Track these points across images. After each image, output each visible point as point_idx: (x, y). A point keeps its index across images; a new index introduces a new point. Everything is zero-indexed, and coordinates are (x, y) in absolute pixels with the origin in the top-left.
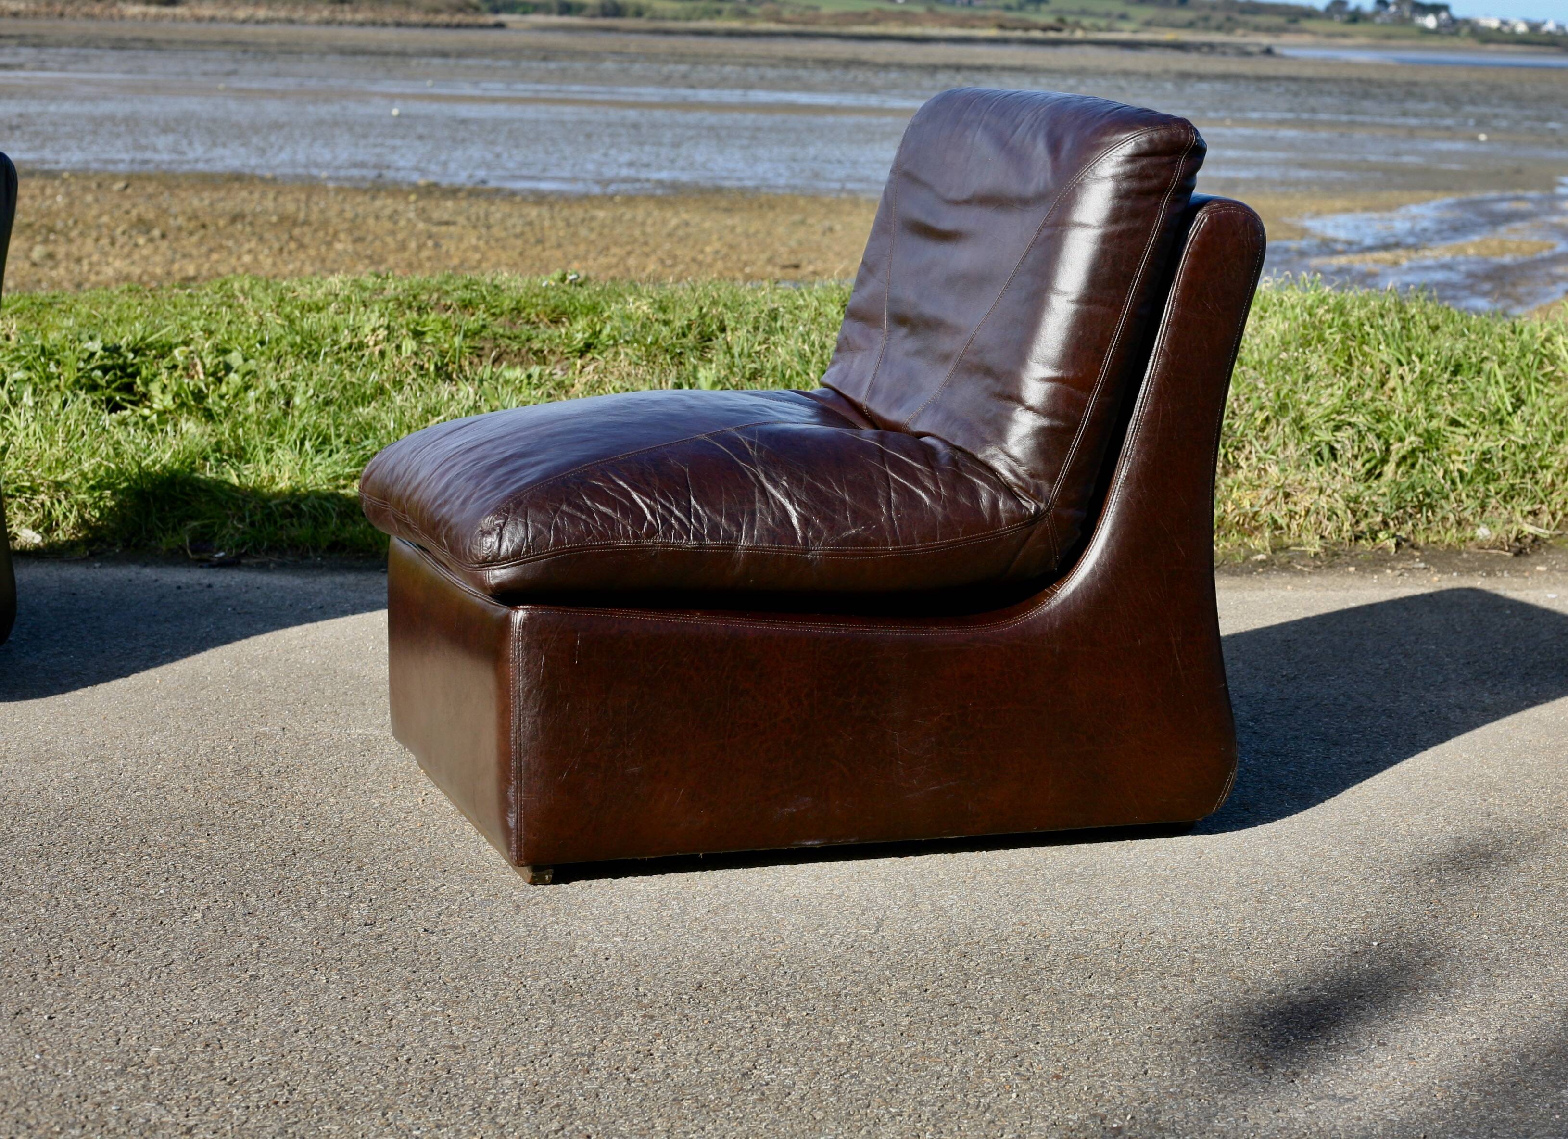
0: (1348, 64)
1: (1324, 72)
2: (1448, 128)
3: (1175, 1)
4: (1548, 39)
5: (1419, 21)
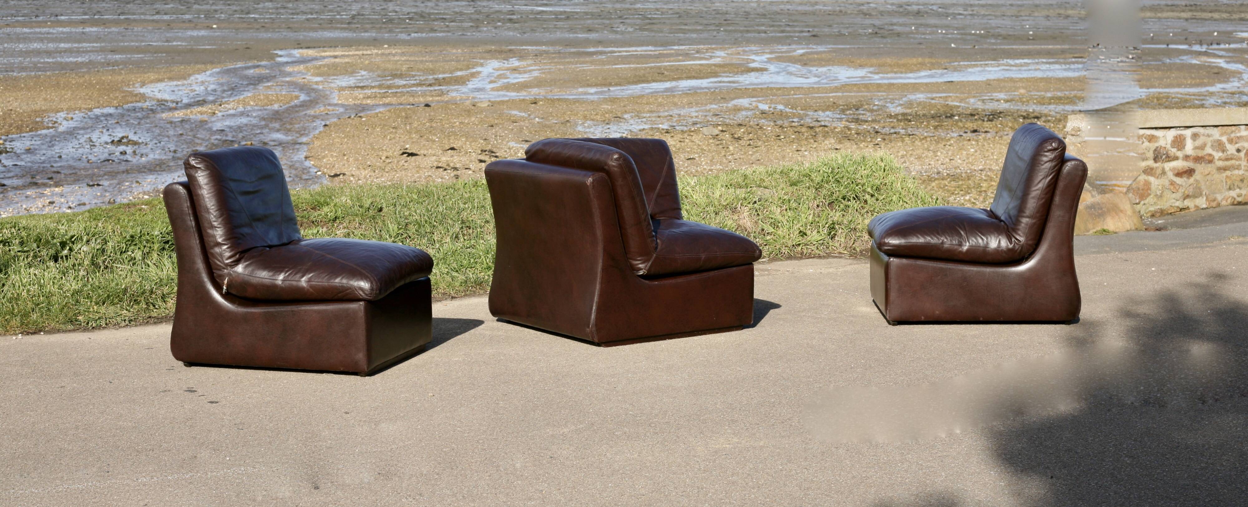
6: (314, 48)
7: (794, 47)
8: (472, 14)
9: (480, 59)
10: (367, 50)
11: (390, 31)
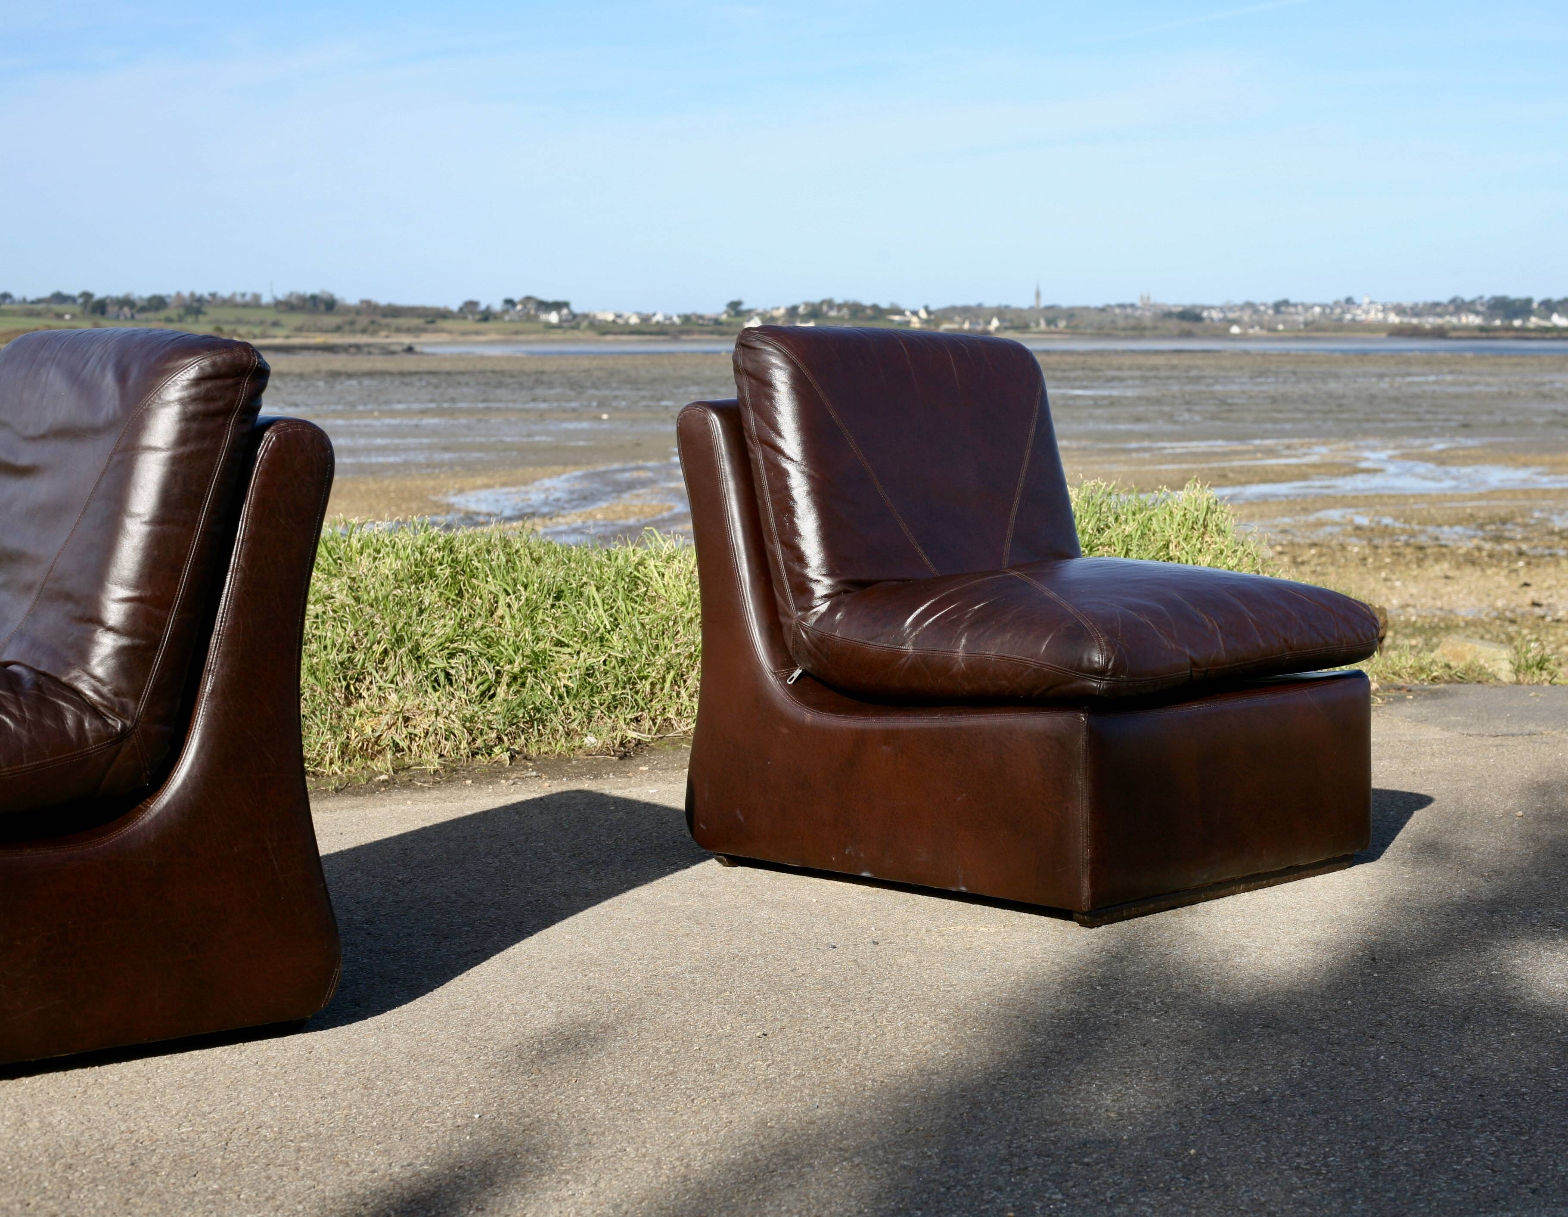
0: (482, 358)
1: (461, 366)
2: (574, 410)
3: (322, 307)
4: (657, 329)
5: (544, 317)
7: (1432, 440)
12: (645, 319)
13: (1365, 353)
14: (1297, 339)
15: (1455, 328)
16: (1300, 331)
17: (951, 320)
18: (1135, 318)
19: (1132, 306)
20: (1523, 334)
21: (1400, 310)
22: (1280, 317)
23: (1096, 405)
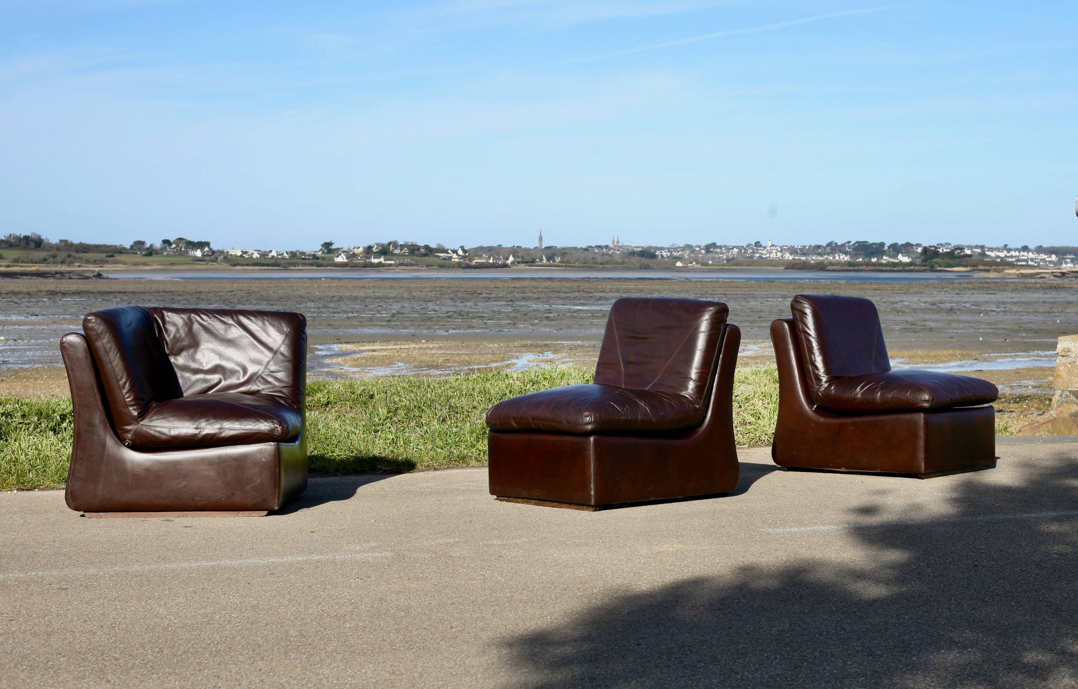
3: (32, 245)
4: (273, 261)
5: (191, 253)
6: (354, 343)
8: (510, 312)
9: (516, 352)
10: (405, 345)
11: (429, 328)
12: (264, 255)
13: (771, 281)
14: (722, 270)
15: (831, 264)
16: (724, 265)
17: (480, 257)
18: (610, 255)
19: (607, 247)
20: (879, 268)
21: (793, 251)
22: (709, 255)
23: (593, 317)
